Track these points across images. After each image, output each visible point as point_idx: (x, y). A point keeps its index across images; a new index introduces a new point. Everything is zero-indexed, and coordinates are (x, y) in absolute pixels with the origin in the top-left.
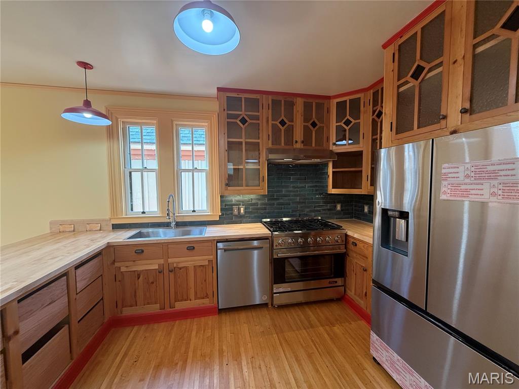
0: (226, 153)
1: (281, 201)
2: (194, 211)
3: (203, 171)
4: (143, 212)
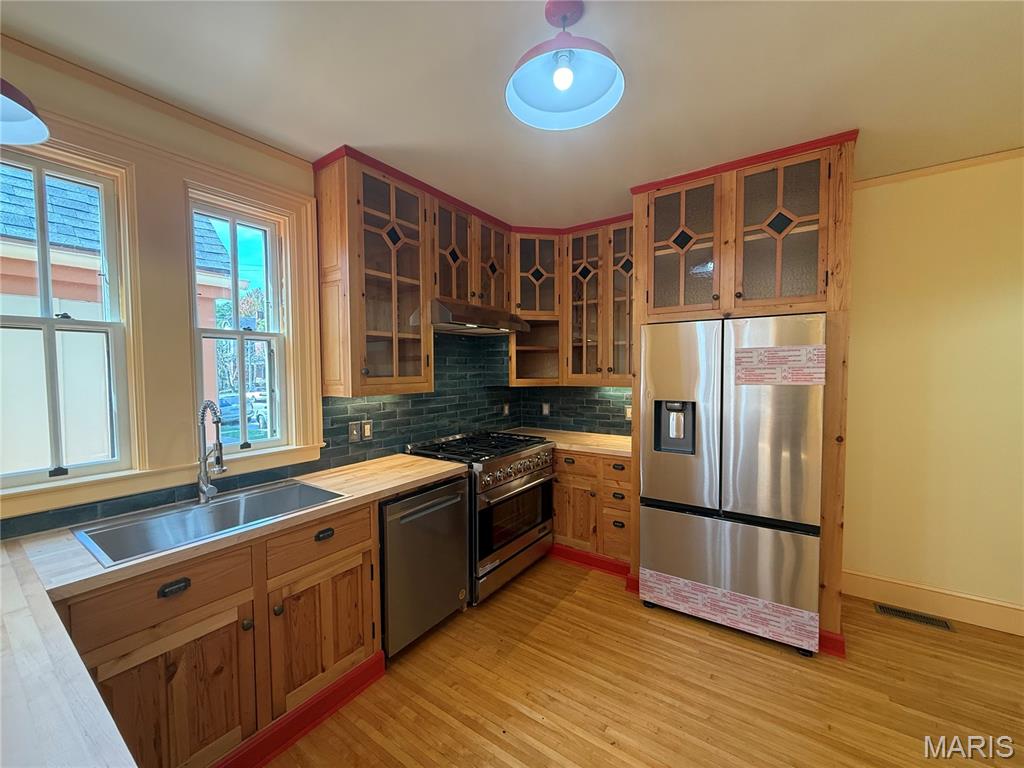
0: (363, 300)
2: (246, 446)
3: (266, 338)
4: (59, 472)
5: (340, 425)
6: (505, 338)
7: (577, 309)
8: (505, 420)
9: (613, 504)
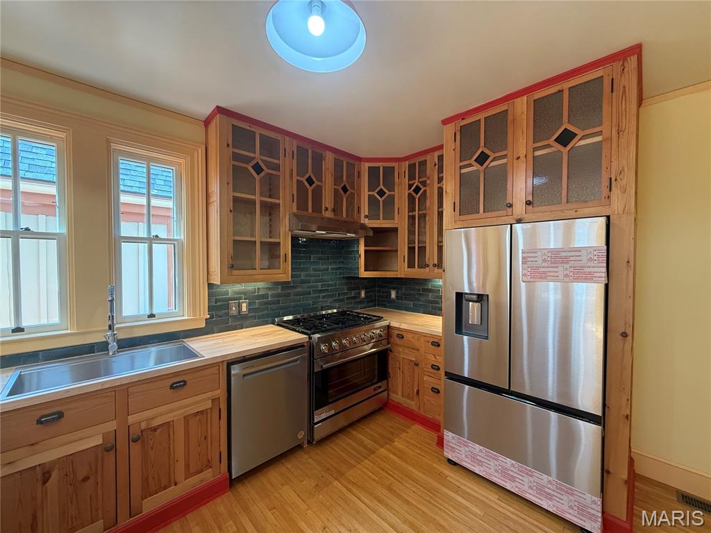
1: (300, 289)
2: (152, 316)
3: (172, 242)
4: (18, 330)
5: (222, 303)
6: (356, 241)
7: (412, 218)
8: (361, 302)
9: (431, 373)
